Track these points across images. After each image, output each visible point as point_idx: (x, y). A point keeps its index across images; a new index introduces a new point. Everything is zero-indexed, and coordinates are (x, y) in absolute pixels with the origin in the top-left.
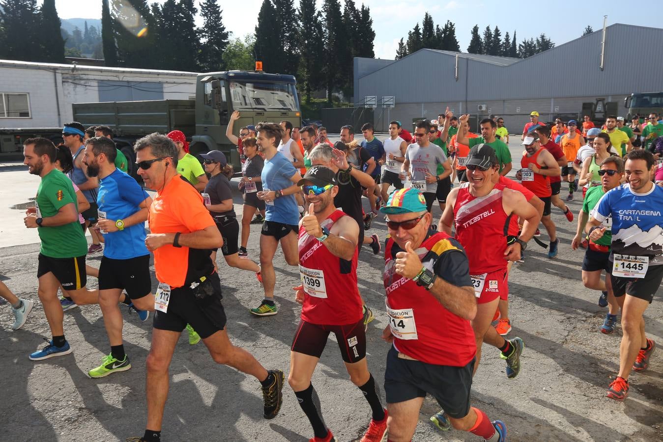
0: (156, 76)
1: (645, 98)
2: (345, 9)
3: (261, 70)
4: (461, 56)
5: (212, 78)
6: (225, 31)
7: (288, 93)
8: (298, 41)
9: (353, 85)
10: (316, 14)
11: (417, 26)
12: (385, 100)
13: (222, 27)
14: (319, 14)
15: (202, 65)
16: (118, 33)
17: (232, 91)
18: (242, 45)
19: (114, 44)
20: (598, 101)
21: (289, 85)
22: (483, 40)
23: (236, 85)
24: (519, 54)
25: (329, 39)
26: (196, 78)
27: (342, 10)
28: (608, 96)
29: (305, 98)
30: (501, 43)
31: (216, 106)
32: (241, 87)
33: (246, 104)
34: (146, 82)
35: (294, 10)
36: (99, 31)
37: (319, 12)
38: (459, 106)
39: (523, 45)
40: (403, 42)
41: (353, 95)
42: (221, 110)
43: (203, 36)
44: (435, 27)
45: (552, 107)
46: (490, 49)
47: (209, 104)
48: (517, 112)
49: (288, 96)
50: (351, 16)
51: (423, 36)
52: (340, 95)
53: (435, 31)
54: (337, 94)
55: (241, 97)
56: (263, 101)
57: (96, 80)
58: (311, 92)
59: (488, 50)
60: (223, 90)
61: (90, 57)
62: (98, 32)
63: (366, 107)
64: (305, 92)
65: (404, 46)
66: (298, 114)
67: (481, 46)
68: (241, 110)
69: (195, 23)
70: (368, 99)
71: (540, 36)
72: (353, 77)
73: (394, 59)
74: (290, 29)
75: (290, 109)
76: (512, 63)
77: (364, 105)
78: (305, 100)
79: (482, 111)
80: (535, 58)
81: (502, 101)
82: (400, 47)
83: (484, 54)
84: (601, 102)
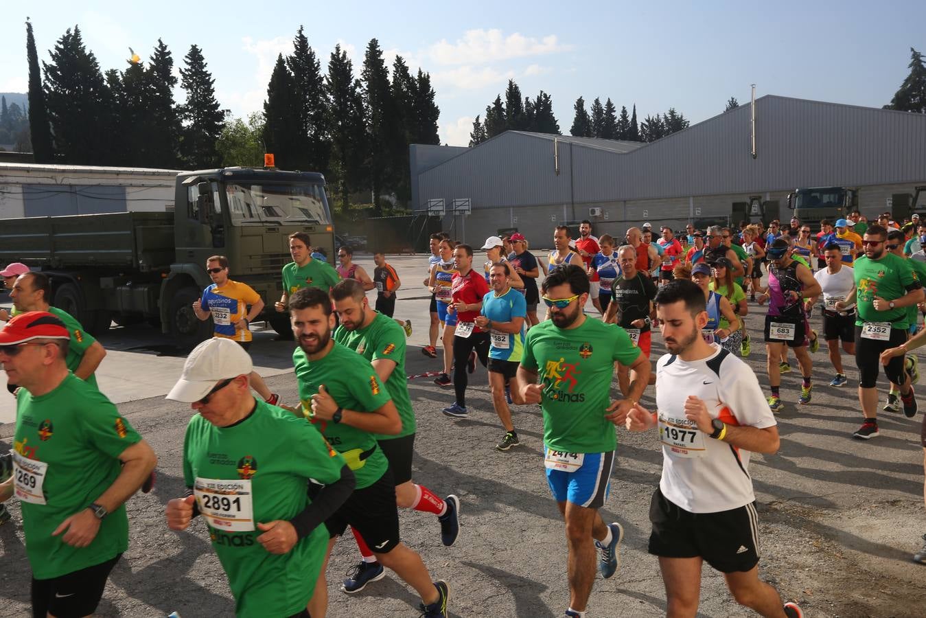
0: (115, 176)
1: (813, 195)
2: (395, 77)
3: (273, 166)
4: (560, 139)
5: (200, 179)
6: (220, 109)
7: (315, 198)
8: (327, 122)
9: (410, 183)
10: (352, 84)
11: (499, 99)
12: (458, 204)
13: (214, 103)
14: (358, 83)
15: (185, 158)
16: (54, 114)
17: (230, 196)
18: (246, 130)
19: (49, 131)
20: (752, 200)
21: (316, 186)
22: (591, 118)
23: (236, 188)
24: (642, 136)
25: (372, 119)
26: (175, 178)
27: (390, 78)
28: (766, 192)
29: (340, 203)
30: (616, 121)
31: (206, 220)
32: (243, 191)
33: (251, 216)
34: (99, 185)
35: (321, 79)
36: (25, 111)
37: (357, 81)
38: (562, 211)
39: (647, 123)
40: (480, 121)
41: (410, 199)
42: (214, 226)
43: (186, 117)
44: (523, 100)
45: (692, 209)
46: (601, 129)
47: (195, 216)
48: (644, 217)
49: (313, 203)
50: (402, 87)
51: (507, 112)
52: (392, 199)
53: (524, 106)
54: (387, 197)
55: (243, 205)
56: (277, 212)
57: (20, 184)
58: (349, 195)
59: (598, 131)
60: (216, 196)
61: (10, 150)
62: (23, 113)
63: (430, 214)
64: (341, 194)
65: (482, 127)
66: (329, 229)
67: (589, 126)
68: (244, 225)
69: (174, 98)
70: (432, 204)
71: (669, 112)
72: (409, 172)
73: (467, 146)
74: (316, 104)
75: (317, 221)
76: (634, 149)
77: (428, 211)
78: (340, 206)
79: (596, 216)
80: (664, 142)
81: (623, 203)
82: (475, 129)
83: (593, 137)
84: (756, 201)
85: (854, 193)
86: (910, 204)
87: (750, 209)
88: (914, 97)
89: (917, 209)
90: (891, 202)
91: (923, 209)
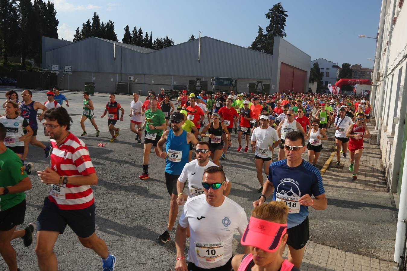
1: (221, 80)
2: (35, 2)
4: (117, 43)
9: (42, 56)
10: (11, 1)
11: (89, 21)
12: (66, 68)
14: (14, 2)
20: (197, 80)
22: (132, 35)
24: (154, 46)
25: (22, 21)
27: (32, 2)
28: (203, 77)
30: (143, 38)
38: (116, 76)
39: (156, 41)
40: (79, 30)
41: (41, 63)
44: (101, 23)
45: (173, 81)
48: (153, 82)
50: (39, 7)
51: (93, 27)
52: (33, 62)
53: (101, 26)
54: (29, 61)
58: (8, 57)
59: (135, 42)
63: (51, 72)
64: (3, 57)
65: (80, 33)
67: (131, 39)
70: (53, 67)
71: (166, 37)
72: (41, 50)
73: (72, 41)
76: (150, 52)
77: (50, 70)
78: (2, 62)
79: (131, 80)
80: (163, 51)
81: (144, 75)
82: (77, 33)
83: (132, 44)
84: (199, 81)
85: (236, 81)
86: (255, 88)
87: (196, 84)
88: (259, 45)
89: (257, 90)
90: (249, 86)
91: (260, 90)
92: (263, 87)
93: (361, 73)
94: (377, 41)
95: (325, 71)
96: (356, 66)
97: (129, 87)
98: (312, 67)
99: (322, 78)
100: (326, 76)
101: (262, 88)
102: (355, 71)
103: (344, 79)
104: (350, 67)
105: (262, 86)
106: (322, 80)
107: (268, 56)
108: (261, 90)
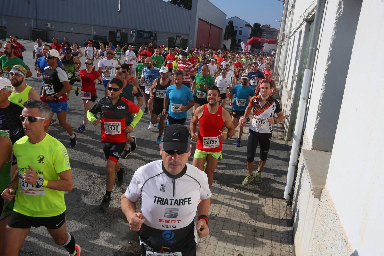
20: (117, 31)
28: (123, 28)
38: (31, 22)
45: (92, 31)
48: (71, 31)
79: (48, 27)
84: (119, 32)
85: (156, 34)
86: (174, 42)
87: (116, 35)
89: (176, 44)
90: (168, 40)
91: (178, 44)
92: (182, 41)
93: (270, 33)
94: (284, 4)
95: (238, 29)
96: (266, 26)
97: (46, 34)
98: (228, 25)
99: (236, 36)
100: (240, 34)
101: (181, 43)
102: (264, 31)
103: (255, 38)
104: (261, 27)
105: (180, 41)
106: (235, 37)
107: (187, 11)
108: (180, 44)
